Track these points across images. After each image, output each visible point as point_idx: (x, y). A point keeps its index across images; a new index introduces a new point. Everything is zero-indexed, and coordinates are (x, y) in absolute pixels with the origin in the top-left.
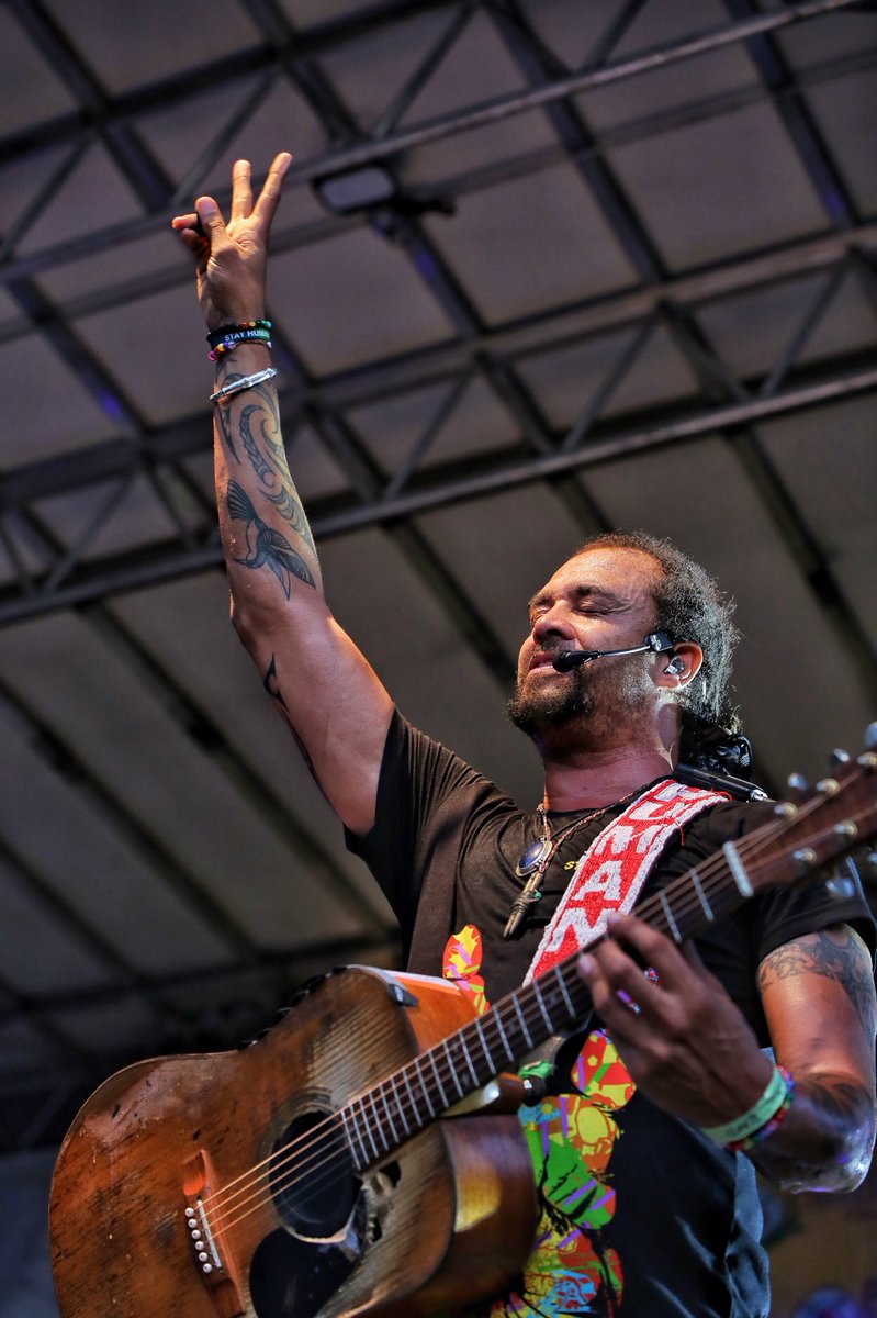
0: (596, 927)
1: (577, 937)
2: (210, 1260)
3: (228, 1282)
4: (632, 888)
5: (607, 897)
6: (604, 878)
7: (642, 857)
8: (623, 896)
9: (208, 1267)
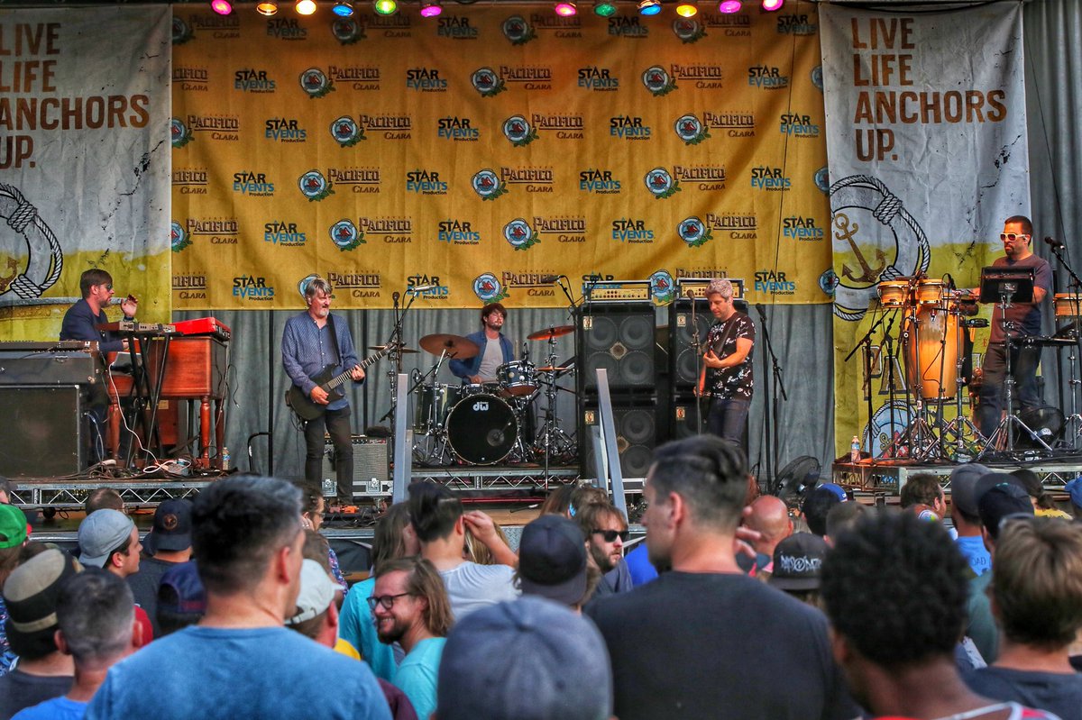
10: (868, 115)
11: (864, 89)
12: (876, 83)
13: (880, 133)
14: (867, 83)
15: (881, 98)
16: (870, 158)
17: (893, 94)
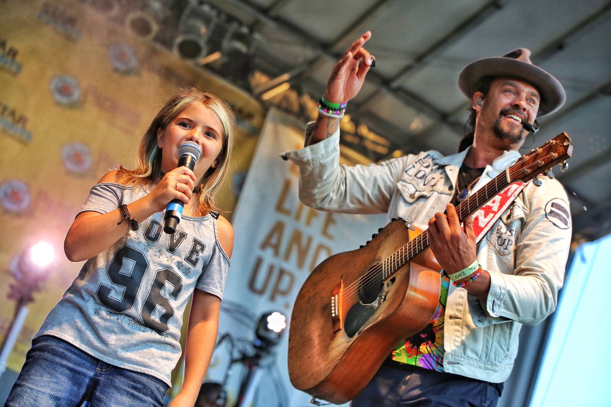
0: (486, 219)
1: (479, 220)
2: (335, 313)
3: (338, 320)
4: (502, 209)
5: (493, 209)
6: (494, 202)
7: (509, 198)
8: (498, 210)
9: (333, 315)
10: (276, 248)
11: (282, 218)
12: (298, 217)
13: (282, 272)
14: (287, 213)
15: (297, 237)
16: (261, 292)
17: (310, 240)
